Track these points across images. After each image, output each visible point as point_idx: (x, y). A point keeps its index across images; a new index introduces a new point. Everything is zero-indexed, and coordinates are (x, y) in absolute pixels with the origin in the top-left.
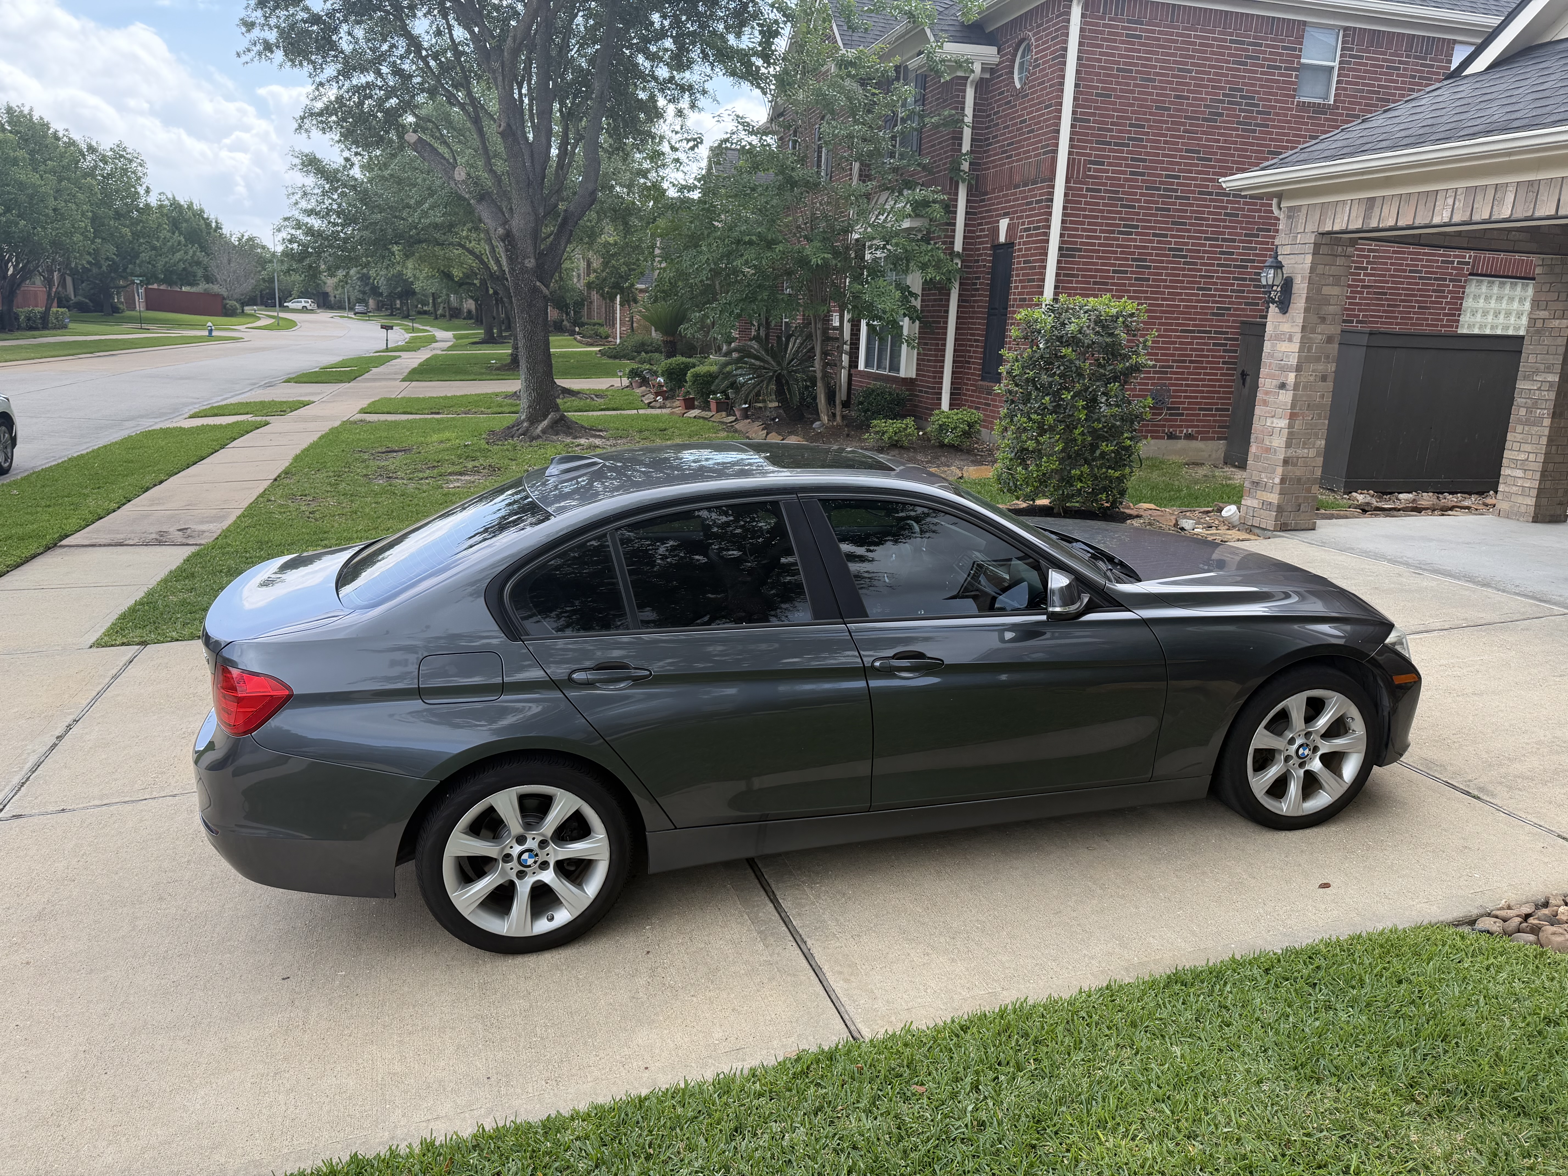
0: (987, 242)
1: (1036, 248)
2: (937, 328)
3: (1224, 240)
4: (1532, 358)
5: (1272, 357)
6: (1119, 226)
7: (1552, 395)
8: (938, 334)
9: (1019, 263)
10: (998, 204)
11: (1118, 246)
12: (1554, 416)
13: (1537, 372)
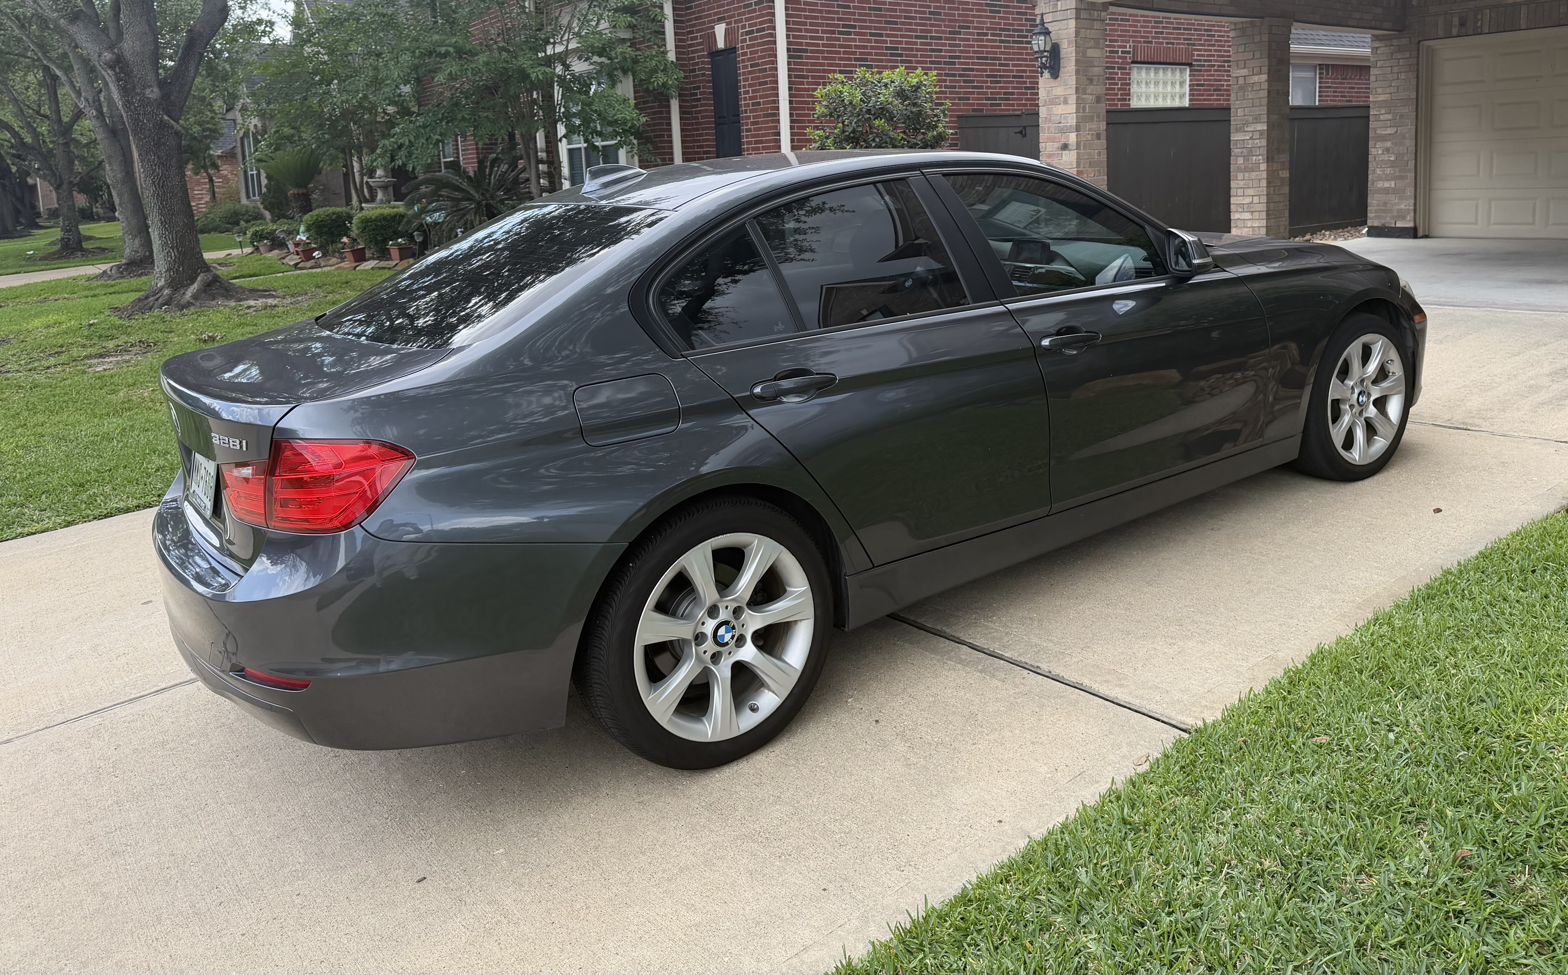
0: (703, 50)
1: (763, 51)
2: (661, 142)
3: (932, 38)
4: (1240, 112)
5: (1050, 120)
6: (838, 26)
7: (1264, 142)
8: (664, 148)
9: (745, 67)
10: (709, 10)
11: (841, 46)
12: (1269, 159)
13: (1247, 124)
